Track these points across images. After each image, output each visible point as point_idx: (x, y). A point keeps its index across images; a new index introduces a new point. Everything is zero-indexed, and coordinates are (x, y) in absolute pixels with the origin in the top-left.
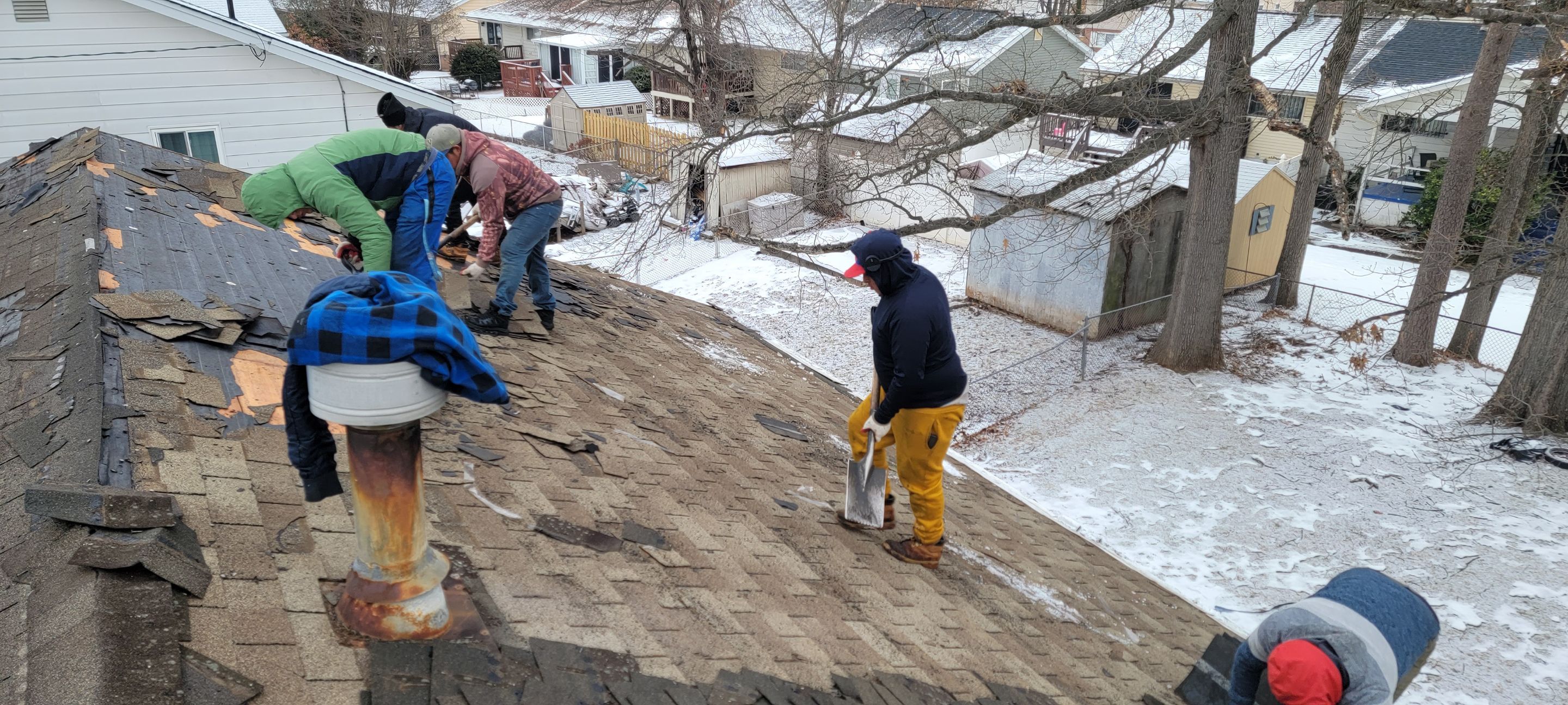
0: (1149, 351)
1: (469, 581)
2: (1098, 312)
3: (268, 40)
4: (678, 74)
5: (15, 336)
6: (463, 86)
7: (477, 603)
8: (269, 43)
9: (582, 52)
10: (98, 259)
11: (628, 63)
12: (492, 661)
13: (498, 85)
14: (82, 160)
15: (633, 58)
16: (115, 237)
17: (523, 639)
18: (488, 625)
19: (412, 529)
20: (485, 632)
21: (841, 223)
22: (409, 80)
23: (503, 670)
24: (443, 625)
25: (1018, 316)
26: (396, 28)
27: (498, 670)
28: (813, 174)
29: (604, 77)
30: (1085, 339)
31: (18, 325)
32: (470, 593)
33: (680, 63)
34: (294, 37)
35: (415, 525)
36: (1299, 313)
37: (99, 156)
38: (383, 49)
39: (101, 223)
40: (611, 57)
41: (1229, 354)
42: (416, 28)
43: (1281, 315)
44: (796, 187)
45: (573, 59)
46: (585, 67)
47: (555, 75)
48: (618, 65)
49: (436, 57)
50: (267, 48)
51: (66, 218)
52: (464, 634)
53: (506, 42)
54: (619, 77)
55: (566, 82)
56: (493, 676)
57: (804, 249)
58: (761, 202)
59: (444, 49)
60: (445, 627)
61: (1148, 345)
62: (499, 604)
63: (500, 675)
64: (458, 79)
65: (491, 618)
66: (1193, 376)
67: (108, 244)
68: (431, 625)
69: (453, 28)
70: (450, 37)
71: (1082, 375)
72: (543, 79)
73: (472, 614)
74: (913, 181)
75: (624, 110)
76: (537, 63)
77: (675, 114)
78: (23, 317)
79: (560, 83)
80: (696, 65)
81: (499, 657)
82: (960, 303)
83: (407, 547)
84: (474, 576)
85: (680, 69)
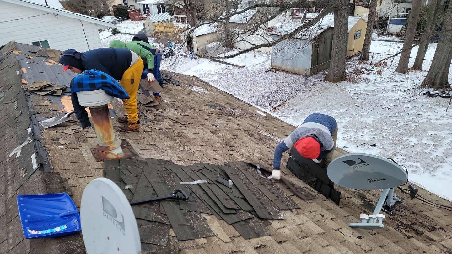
0: (325, 77)
1: (128, 147)
2: (310, 67)
3: (58, 11)
4: (181, 9)
5: (3, 98)
6: (118, 20)
7: (131, 151)
8: (59, 12)
9: (152, 5)
10: (21, 76)
11: (166, 7)
12: (135, 163)
13: (129, 18)
14: (12, 51)
15: (167, 5)
16: (24, 70)
17: (143, 158)
18: (134, 156)
19: (110, 133)
20: (134, 157)
21: (233, 50)
22: (102, 19)
23: (138, 165)
24: (122, 156)
25: (288, 72)
26: (96, 4)
27: (137, 165)
28: (224, 35)
29: (159, 12)
30: (306, 76)
31: (3, 95)
32: (129, 149)
33: (182, 5)
34: (66, 9)
35: (111, 131)
36: (369, 62)
37: (16, 49)
38: (93, 10)
39: (20, 67)
40: (161, 5)
41: (348, 76)
42: (102, 3)
43: (364, 63)
44: (219, 40)
45: (150, 7)
46: (153, 9)
47: (145, 13)
48: (163, 7)
49: (109, 11)
50: (58, 13)
51: (11, 66)
52: (128, 158)
53: (129, 4)
54: (164, 11)
55: (148, 15)
56: (136, 166)
57: (221, 58)
58: (209, 46)
59: (111, 9)
60: (123, 157)
61: (325, 76)
62: (137, 151)
63: (137, 166)
64: (116, 18)
65: (135, 154)
66: (338, 83)
67: (23, 72)
68: (119, 156)
69: (113, 2)
70: (112, 4)
71: (306, 87)
72: (141, 15)
73: (130, 154)
74: (253, 34)
75: (166, 21)
76: (139, 10)
77: (182, 21)
78: (4, 93)
79: (147, 15)
80: (186, 5)
81: (137, 162)
82: (270, 70)
83: (110, 137)
84: (130, 146)
85: (182, 7)
